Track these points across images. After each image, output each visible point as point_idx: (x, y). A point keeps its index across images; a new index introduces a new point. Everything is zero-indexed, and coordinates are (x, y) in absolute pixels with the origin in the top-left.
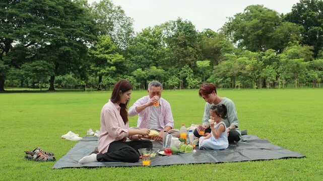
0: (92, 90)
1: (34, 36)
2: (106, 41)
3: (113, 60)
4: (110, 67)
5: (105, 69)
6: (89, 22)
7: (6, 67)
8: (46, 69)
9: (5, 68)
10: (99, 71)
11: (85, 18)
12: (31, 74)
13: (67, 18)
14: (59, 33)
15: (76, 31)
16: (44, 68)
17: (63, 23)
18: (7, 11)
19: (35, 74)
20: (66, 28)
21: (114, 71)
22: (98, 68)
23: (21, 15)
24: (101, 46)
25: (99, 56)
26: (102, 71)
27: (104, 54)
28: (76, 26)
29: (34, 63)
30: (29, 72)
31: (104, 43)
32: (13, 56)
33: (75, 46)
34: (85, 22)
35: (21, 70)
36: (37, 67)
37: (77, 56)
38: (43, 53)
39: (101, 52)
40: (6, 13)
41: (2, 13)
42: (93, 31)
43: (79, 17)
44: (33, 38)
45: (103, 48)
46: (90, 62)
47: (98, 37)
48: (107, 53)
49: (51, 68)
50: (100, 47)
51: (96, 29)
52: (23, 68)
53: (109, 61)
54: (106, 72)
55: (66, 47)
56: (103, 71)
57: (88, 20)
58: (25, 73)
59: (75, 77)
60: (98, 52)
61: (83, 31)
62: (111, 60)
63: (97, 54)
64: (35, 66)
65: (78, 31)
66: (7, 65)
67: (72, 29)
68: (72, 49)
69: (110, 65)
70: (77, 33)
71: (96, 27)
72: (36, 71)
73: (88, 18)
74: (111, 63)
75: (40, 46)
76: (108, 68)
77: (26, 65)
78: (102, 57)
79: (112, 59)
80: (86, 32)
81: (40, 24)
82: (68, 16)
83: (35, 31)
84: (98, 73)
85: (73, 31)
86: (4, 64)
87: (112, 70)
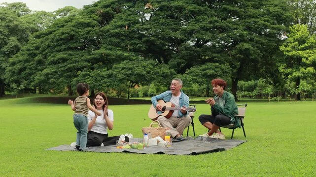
0: (281, 101)
1: (204, 32)
2: (300, 32)
3: (309, 58)
4: (305, 69)
5: (299, 70)
6: (277, 7)
7: (171, 72)
8: (219, 73)
9: (170, 74)
10: (291, 74)
11: (272, 3)
12: (200, 80)
13: (248, 6)
14: (235, 26)
15: (258, 21)
16: (216, 72)
17: (243, 13)
18: (172, 4)
19: (204, 79)
20: (245, 18)
21: (312, 74)
22: (289, 70)
23: (188, 8)
24: (294, 39)
25: (290, 54)
26: (294, 74)
27: (298, 50)
28: (260, 15)
29: (204, 67)
30: (198, 77)
31: (298, 35)
32: (180, 58)
33: (258, 42)
34: (272, 9)
35: (188, 76)
36: (207, 71)
37: (259, 55)
38: (215, 53)
39: (294, 47)
40: (171, 7)
41: (168, 7)
42: (283, 19)
43: (264, 3)
44: (202, 34)
45: (297, 42)
46: (280, 62)
47: (290, 27)
48: (303, 49)
49: (226, 72)
50: (293, 41)
51: (287, 17)
52: (191, 73)
53: (304, 60)
54: (300, 75)
55: (245, 44)
56: (296, 74)
57: (276, 6)
58: (193, 79)
59: (266, 83)
60: (289, 49)
61: (267, 21)
62: (307, 59)
63: (287, 51)
64: (205, 70)
65: (261, 21)
66: (172, 70)
67: (253, 19)
68: (252, 46)
69: (306, 66)
70: (259, 25)
71: (288, 14)
72: (206, 76)
73: (276, 2)
74: (308, 62)
75: (223, 42)
76: (302, 70)
77: (195, 69)
78: (294, 55)
79: (310, 56)
80: (272, 22)
81: (212, 16)
82: (249, 3)
83: (205, 26)
84: (290, 76)
85: (255, 22)
86: (169, 69)
87: (309, 72)
